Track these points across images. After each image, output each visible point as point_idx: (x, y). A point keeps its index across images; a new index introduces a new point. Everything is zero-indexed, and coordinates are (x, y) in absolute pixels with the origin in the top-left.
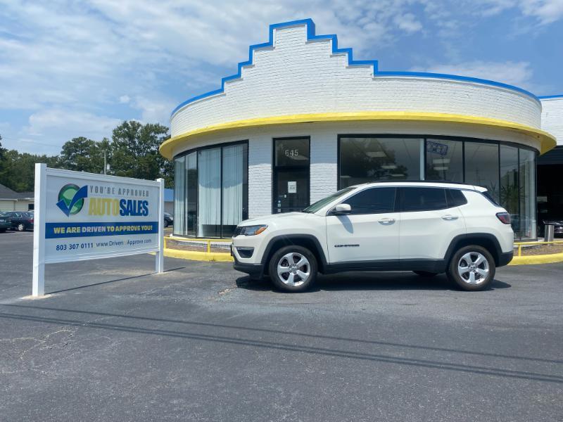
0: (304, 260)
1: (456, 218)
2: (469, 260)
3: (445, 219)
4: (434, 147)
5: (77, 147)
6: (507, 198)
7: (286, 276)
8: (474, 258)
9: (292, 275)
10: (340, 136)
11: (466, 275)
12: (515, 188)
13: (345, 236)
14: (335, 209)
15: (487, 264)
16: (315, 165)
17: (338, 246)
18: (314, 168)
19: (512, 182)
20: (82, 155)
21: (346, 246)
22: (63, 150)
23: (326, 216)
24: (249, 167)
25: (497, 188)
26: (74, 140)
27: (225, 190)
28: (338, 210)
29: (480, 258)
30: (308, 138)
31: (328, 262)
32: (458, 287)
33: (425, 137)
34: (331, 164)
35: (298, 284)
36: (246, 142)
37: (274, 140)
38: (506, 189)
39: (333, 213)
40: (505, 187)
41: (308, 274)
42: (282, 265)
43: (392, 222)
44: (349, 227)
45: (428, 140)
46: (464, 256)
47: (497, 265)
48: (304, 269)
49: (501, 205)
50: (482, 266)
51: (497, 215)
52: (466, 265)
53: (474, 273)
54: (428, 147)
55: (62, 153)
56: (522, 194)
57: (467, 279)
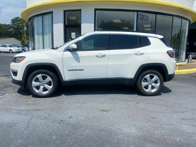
0: (49, 79)
1: (143, 54)
2: (149, 79)
3: (136, 54)
4: (142, 17)
5: (17, 21)
6: (174, 42)
7: (38, 88)
8: (152, 77)
9: (42, 87)
10: (96, 10)
11: (146, 87)
12: (178, 38)
13: (75, 64)
14: (69, 47)
15: (159, 81)
16: (83, 24)
17: (71, 70)
18: (83, 26)
19: (176, 36)
20: (19, 24)
21: (75, 70)
22: (11, 22)
23: (64, 51)
24: (54, 25)
25: (170, 38)
26: (15, 18)
27: (45, 37)
28: (71, 48)
29: (156, 77)
30: (80, 10)
31: (64, 79)
32: (142, 93)
33: (137, 11)
34: (91, 24)
35: (45, 93)
36: (52, 12)
37: (65, 11)
38: (174, 39)
39: (68, 49)
40: (174, 38)
41: (51, 87)
42: (35, 81)
43: (104, 56)
44: (77, 59)
45: (139, 13)
46: (146, 76)
47: (165, 81)
48: (49, 84)
49: (170, 46)
50: (156, 82)
51: (167, 52)
52: (147, 81)
53: (151, 86)
54: (139, 17)
55: (11, 23)
56: (181, 41)
57: (147, 89)
